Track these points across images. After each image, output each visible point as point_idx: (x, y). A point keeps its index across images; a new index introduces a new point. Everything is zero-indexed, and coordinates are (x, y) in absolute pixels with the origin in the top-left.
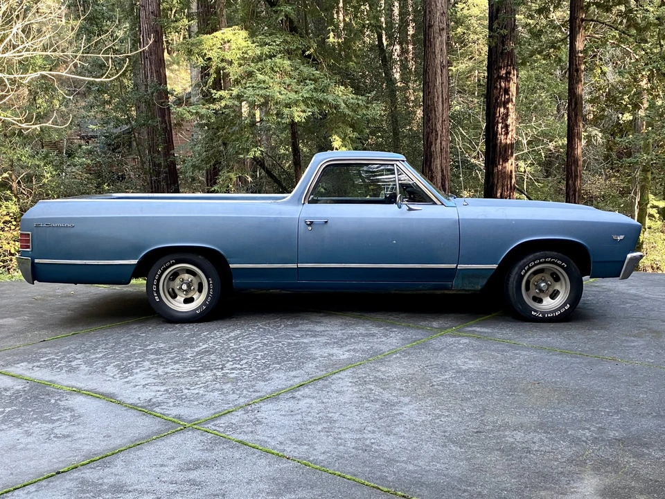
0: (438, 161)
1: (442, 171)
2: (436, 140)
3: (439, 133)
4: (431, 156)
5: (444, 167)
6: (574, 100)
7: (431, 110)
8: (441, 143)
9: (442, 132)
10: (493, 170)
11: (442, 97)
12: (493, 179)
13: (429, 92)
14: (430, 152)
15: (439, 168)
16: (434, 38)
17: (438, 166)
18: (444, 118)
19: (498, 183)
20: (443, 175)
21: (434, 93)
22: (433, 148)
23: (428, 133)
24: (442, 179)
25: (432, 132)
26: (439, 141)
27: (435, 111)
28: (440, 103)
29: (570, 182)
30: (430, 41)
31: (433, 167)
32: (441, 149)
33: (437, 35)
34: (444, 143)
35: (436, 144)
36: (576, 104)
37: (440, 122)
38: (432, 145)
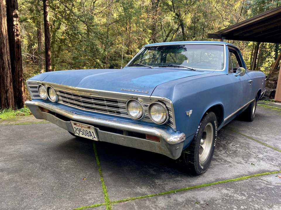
2: (4, 47)
3: (5, 44)
5: (8, 59)
6: (47, 39)
8: (6, 49)
9: (7, 44)
10: (14, 62)
12: (15, 65)
15: (7, 59)
19: (16, 67)
22: (3, 51)
24: (8, 64)
25: (2, 44)
26: (5, 48)
27: (2, 35)
28: (5, 31)
32: (7, 51)
35: (4, 49)
36: (48, 40)
37: (5, 40)
38: (2, 49)
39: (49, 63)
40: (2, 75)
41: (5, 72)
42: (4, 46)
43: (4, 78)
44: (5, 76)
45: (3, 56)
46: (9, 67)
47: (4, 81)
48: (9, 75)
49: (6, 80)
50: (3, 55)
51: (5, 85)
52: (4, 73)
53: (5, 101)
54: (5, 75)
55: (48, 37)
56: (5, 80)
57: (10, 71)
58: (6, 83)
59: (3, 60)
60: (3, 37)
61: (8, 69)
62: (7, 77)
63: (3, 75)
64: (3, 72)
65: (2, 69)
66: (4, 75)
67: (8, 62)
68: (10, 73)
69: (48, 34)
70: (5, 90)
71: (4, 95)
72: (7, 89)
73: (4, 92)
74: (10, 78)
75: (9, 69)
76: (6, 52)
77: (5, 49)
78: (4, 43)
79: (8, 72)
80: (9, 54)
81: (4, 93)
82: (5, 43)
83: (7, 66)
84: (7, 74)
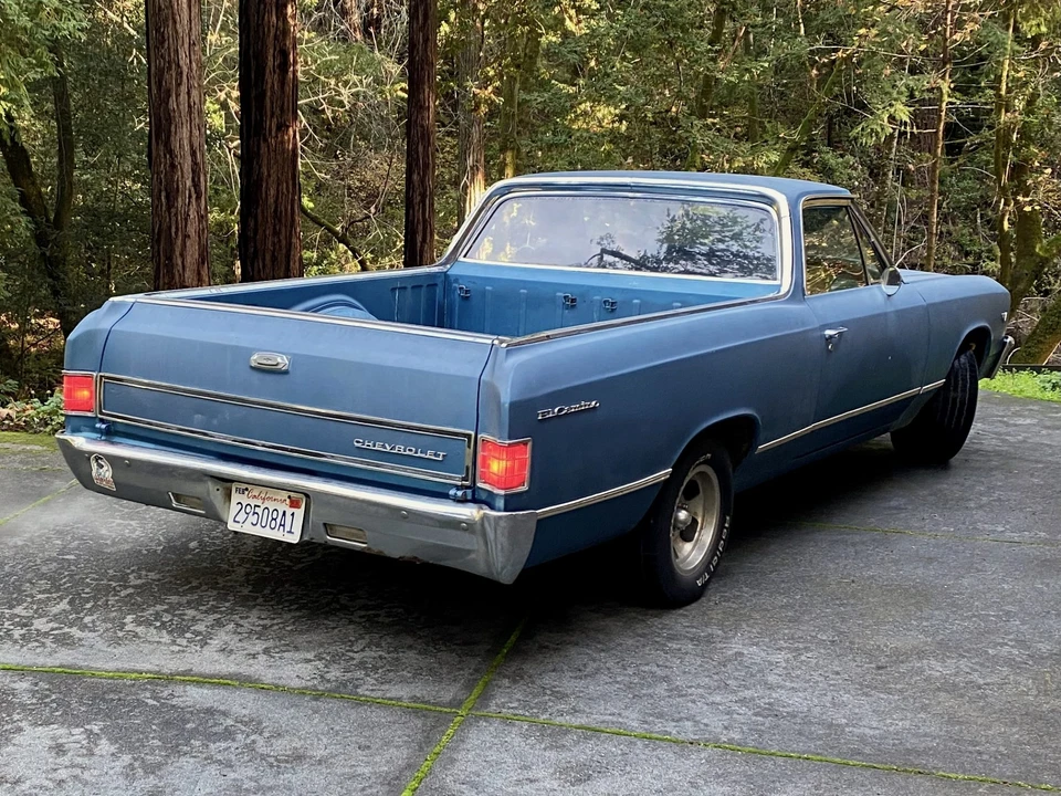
0: (185, 133)
1: (193, 154)
2: (179, 85)
3: (185, 69)
4: (169, 120)
5: (196, 144)
7: (167, 19)
8: (189, 93)
9: (190, 68)
14: (167, 111)
15: (187, 148)
17: (186, 142)
18: (193, 37)
20: (195, 163)
22: (173, 104)
23: (160, 73)
25: (170, 68)
26: (184, 89)
27: (175, 22)
31: (175, 145)
32: (189, 106)
34: (195, 93)
35: (178, 95)
37: (186, 46)
38: (169, 96)
40: (165, 226)
41: (176, 214)
42: (176, 80)
43: (171, 243)
44: (176, 233)
45: (173, 129)
47: (170, 258)
48: (193, 229)
49: (182, 255)
50: (171, 123)
51: (173, 278)
52: (173, 219)
54: (177, 228)
56: (177, 253)
57: (199, 205)
58: (180, 268)
59: (171, 152)
60: (177, 32)
61: (190, 197)
62: (186, 236)
63: (170, 228)
64: (170, 214)
65: (167, 197)
66: (173, 230)
74: (199, 244)
75: (197, 197)
76: (184, 108)
77: (183, 97)
78: (178, 66)
79: (191, 213)
82: (181, 63)
83: (189, 183)
84: (186, 220)
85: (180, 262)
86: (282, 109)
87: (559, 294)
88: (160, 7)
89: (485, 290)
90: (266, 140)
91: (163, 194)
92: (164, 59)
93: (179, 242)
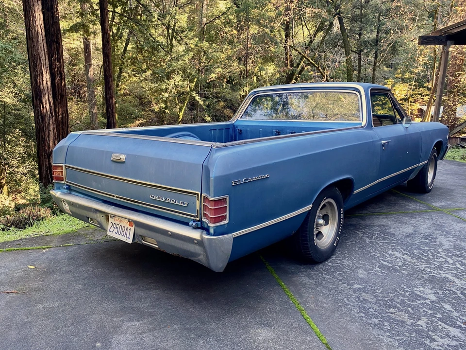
3: (45, 76)
4: (41, 92)
6: (107, 60)
7: (37, 59)
8: (47, 83)
9: (47, 75)
11: (44, 50)
13: (34, 46)
14: (40, 89)
15: (47, 101)
16: (33, 6)
17: (47, 99)
21: (37, 46)
22: (42, 87)
24: (50, 109)
25: (39, 75)
26: (45, 82)
27: (40, 60)
28: (43, 54)
29: (110, 110)
30: (30, 7)
31: (44, 100)
32: (47, 87)
33: (35, 3)
37: (45, 68)
38: (40, 84)
39: (111, 101)
40: (41, 128)
41: (45, 123)
43: (44, 133)
44: (46, 130)
46: (51, 113)
47: (44, 138)
48: (51, 128)
50: (41, 94)
51: (45, 144)
52: (44, 125)
53: (47, 171)
54: (46, 128)
55: (108, 56)
56: (47, 136)
57: (53, 120)
58: (48, 141)
59: (42, 103)
60: (41, 63)
61: (50, 117)
62: (49, 130)
63: (43, 128)
64: (43, 123)
65: (41, 118)
66: (45, 128)
67: (50, 106)
68: (53, 124)
69: (107, 51)
70: (46, 154)
71: (46, 161)
72: (50, 150)
73: (45, 156)
74: (54, 132)
75: (52, 118)
77: (45, 84)
78: (42, 74)
79: (51, 123)
80: (50, 92)
81: (45, 158)
82: (44, 73)
83: (49, 113)
84: (49, 125)
85: (48, 139)
86: (62, 91)
87: (274, 130)
88: (34, 55)
89: (247, 130)
90: (57, 100)
91: (40, 117)
92: (37, 72)
93: (47, 132)
